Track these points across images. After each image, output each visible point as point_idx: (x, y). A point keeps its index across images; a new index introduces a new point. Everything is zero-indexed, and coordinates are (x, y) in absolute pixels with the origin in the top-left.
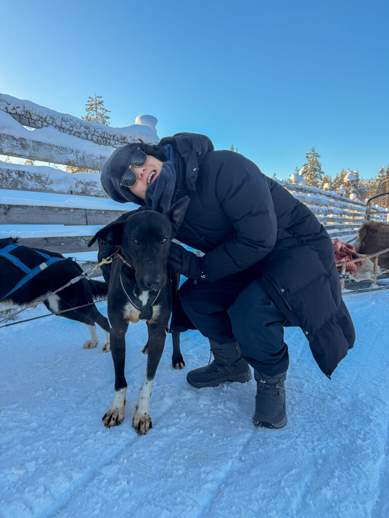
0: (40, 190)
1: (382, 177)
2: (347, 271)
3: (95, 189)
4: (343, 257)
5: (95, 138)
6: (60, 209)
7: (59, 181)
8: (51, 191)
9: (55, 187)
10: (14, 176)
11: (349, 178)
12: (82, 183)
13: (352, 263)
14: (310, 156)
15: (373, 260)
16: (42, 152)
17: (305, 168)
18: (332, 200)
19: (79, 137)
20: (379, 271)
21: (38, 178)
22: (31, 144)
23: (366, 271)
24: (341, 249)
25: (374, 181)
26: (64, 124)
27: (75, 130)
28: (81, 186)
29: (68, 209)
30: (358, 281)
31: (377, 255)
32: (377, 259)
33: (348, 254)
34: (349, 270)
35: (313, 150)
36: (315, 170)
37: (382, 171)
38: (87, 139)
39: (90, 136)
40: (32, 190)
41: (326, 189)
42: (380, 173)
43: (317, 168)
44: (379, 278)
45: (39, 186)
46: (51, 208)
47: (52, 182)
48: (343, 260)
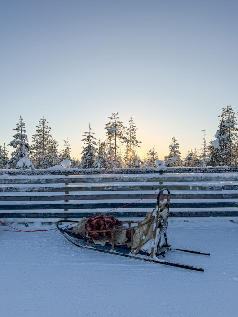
0: (16, 192)
3: (35, 190)
5: (36, 174)
6: (21, 197)
7: (22, 189)
8: (20, 192)
9: (20, 191)
10: (9, 189)
12: (31, 188)
16: (17, 182)
19: (30, 175)
21: (16, 189)
22: (14, 180)
26: (25, 173)
27: (29, 173)
28: (30, 189)
29: (24, 197)
38: (33, 175)
39: (34, 174)
40: (14, 192)
45: (16, 191)
46: (18, 197)
47: (20, 189)
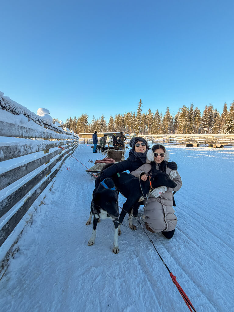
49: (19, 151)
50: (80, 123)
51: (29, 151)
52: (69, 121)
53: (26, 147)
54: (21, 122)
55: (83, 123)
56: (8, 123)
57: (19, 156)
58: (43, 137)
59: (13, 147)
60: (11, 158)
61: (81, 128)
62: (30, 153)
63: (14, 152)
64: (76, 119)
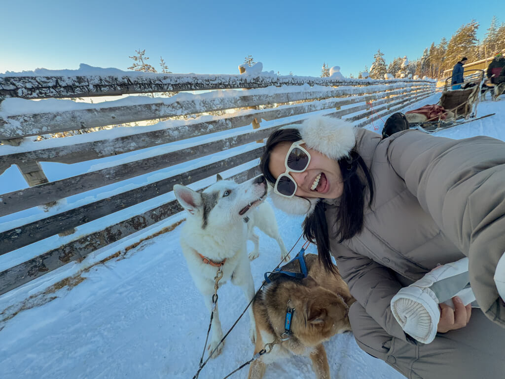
1: (427, 55)
2: (441, 119)
4: (438, 112)
11: (405, 64)
13: (443, 115)
14: (377, 56)
15: (454, 112)
17: (374, 66)
18: (406, 84)
20: (457, 117)
23: (450, 117)
24: (437, 109)
25: (420, 61)
30: (446, 122)
31: (457, 108)
32: (456, 111)
33: (440, 110)
34: (442, 118)
35: (379, 52)
36: (381, 64)
37: (426, 51)
41: (403, 78)
42: (425, 53)
43: (383, 63)
44: (457, 119)
48: (439, 114)
49: (304, 109)
50: (454, 46)
51: (313, 109)
52: (429, 53)
53: (311, 106)
54: (305, 89)
55: (460, 46)
56: (295, 93)
57: (304, 113)
58: (330, 96)
59: (300, 107)
60: (299, 114)
61: (454, 59)
62: (314, 111)
63: (300, 110)
64: (445, 43)
